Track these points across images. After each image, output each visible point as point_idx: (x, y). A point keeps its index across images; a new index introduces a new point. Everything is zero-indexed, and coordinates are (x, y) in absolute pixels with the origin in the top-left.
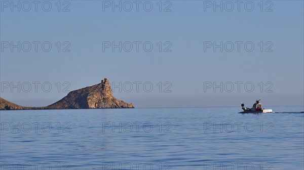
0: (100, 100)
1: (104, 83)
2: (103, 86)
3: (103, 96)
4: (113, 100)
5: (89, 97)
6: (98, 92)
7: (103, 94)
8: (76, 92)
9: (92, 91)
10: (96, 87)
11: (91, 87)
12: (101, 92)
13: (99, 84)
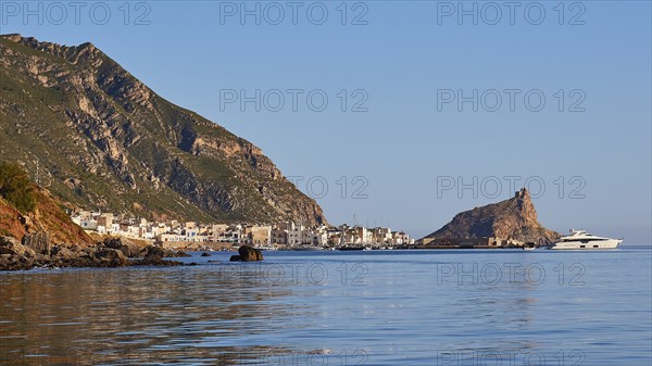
0: (516, 230)
1: (522, 197)
2: (520, 204)
3: (521, 223)
4: (540, 230)
5: (495, 224)
6: (511, 214)
7: (523, 219)
8: (468, 214)
9: (501, 213)
10: (506, 205)
11: (497, 205)
12: (518, 214)
13: (512, 200)
